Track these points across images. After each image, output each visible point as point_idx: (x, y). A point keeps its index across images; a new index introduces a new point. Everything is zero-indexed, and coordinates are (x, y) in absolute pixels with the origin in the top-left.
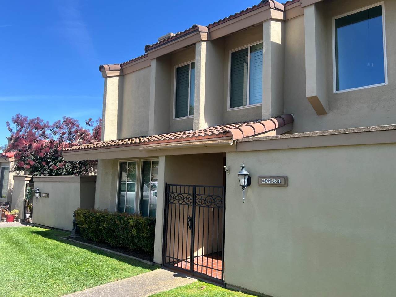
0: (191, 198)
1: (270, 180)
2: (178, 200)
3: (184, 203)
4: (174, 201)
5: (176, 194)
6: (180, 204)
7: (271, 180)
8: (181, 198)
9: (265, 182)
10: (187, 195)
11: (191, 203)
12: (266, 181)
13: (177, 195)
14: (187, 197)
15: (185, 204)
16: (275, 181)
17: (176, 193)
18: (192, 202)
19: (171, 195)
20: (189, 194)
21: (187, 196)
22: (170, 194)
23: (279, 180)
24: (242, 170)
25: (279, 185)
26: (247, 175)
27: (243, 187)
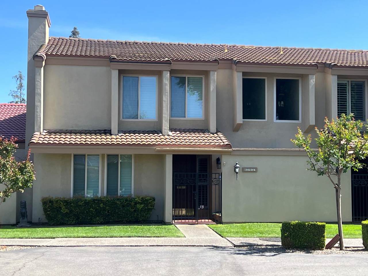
9: (247, 170)
16: (252, 169)
23: (254, 169)
24: (236, 164)
25: (253, 172)
26: (239, 167)
27: (237, 173)
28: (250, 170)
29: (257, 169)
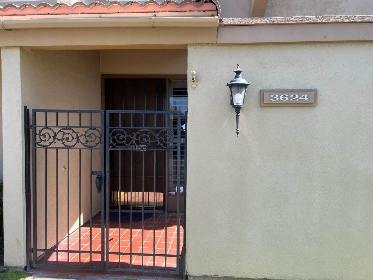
0: (98, 134)
1: (287, 95)
2: (62, 140)
3: (79, 145)
4: (51, 143)
5: (56, 130)
6: (69, 148)
7: (289, 95)
8: (70, 137)
9: (278, 99)
10: (86, 129)
11: (97, 144)
12: (279, 97)
13: (60, 131)
14: (87, 135)
15: (83, 147)
16: (297, 96)
17: (57, 126)
18: (100, 142)
19: (41, 131)
20: (92, 128)
21: (86, 132)
22: (38, 129)
23: (306, 96)
24: (236, 77)
25: (302, 104)
26: (245, 86)
27: (238, 109)
28: (290, 98)
29: (316, 96)
